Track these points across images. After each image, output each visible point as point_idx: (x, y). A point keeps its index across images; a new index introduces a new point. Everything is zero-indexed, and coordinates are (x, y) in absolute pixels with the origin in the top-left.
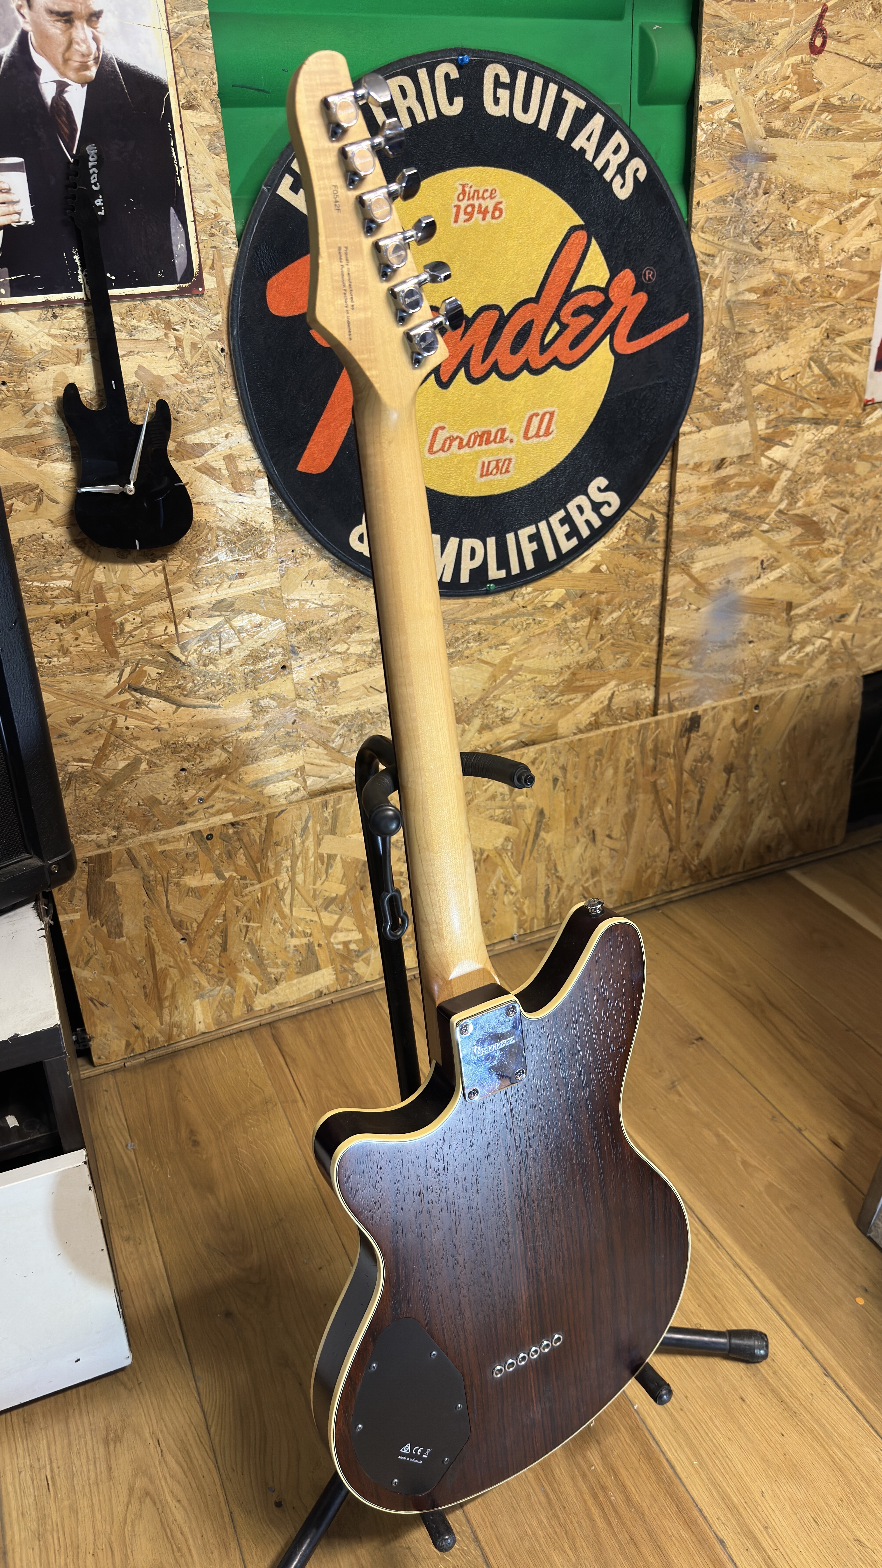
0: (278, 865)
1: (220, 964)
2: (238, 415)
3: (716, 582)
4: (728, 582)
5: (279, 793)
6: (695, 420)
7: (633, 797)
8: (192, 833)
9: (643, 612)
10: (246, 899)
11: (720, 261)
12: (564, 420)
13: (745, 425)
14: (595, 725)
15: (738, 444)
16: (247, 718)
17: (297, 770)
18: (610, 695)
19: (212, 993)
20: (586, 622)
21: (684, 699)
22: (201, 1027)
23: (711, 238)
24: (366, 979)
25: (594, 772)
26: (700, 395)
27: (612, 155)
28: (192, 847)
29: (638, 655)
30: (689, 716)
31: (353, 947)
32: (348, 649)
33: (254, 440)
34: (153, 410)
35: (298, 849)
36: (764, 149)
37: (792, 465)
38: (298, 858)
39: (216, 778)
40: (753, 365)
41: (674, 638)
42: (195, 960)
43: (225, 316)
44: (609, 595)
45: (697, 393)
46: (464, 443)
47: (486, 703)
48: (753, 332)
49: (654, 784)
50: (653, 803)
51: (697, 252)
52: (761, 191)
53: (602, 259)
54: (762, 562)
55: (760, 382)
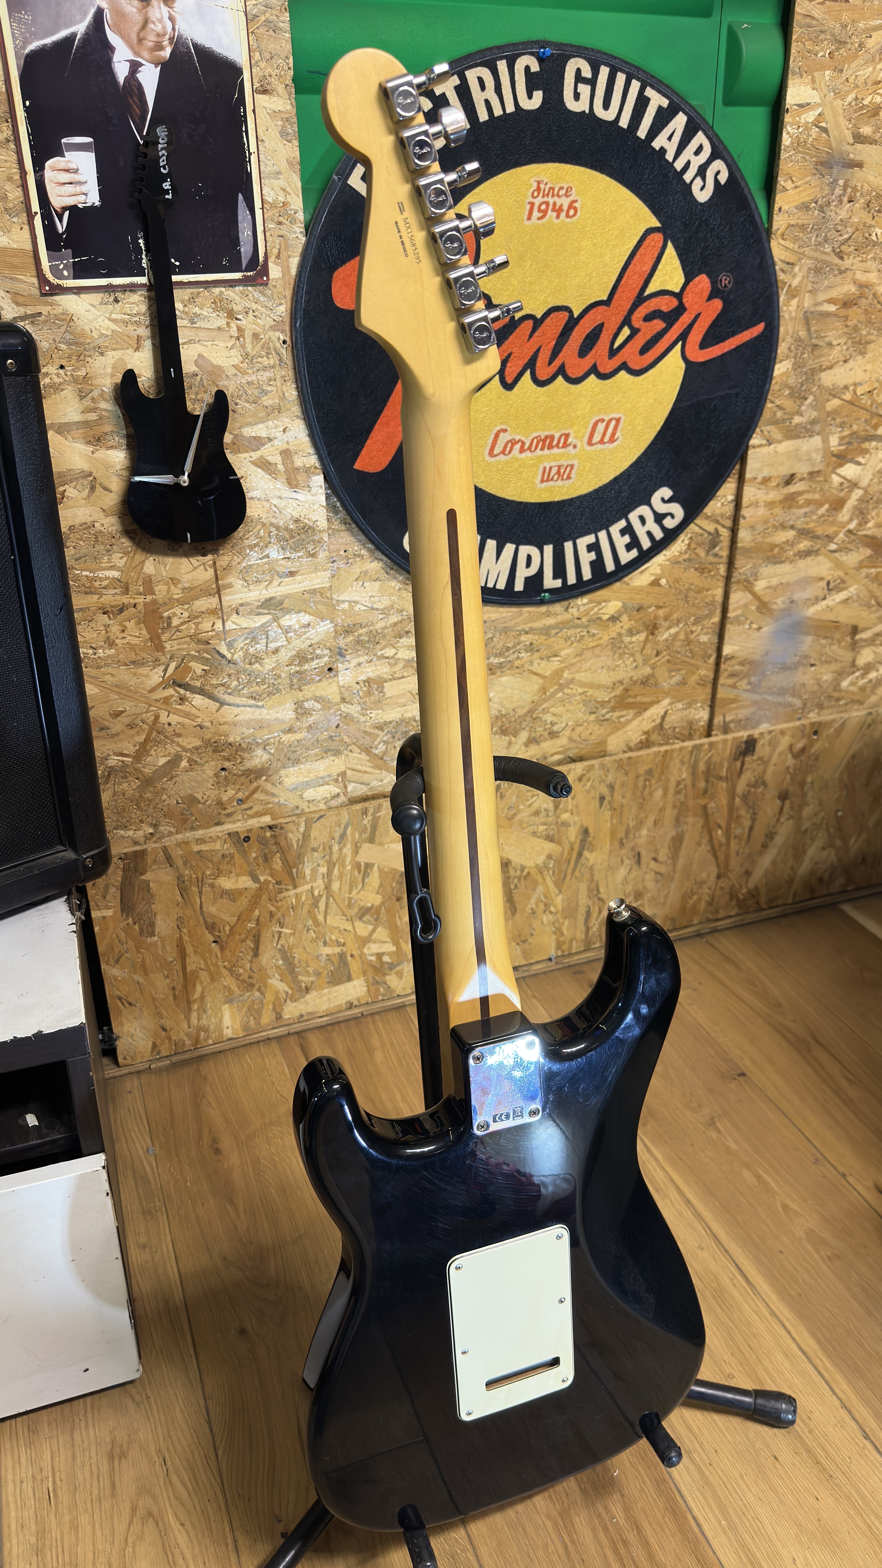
0: (314, 871)
1: (251, 969)
2: (296, 410)
3: (779, 601)
4: (792, 602)
5: (319, 798)
6: (766, 433)
7: (682, 820)
8: (229, 834)
9: (702, 629)
10: (280, 904)
11: (800, 270)
12: (630, 427)
13: (817, 441)
14: (646, 744)
15: (809, 460)
16: (291, 719)
17: (338, 775)
18: (662, 713)
19: (241, 999)
20: (642, 637)
21: (740, 721)
22: (228, 1033)
23: (791, 246)
24: (398, 992)
25: (642, 792)
26: (772, 408)
27: (693, 156)
28: (228, 848)
29: (694, 673)
30: (744, 739)
31: (386, 959)
32: (396, 654)
33: (312, 435)
34: (211, 400)
35: (335, 857)
36: (852, 156)
37: (864, 483)
38: (335, 865)
39: (256, 780)
40: (828, 379)
41: (732, 657)
42: (226, 964)
43: (289, 307)
44: (667, 610)
45: (769, 405)
46: (526, 447)
47: (534, 716)
48: (830, 344)
49: (705, 807)
50: (703, 827)
51: (776, 259)
52: (845, 199)
53: (677, 263)
54: (828, 583)
55: (835, 396)
